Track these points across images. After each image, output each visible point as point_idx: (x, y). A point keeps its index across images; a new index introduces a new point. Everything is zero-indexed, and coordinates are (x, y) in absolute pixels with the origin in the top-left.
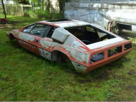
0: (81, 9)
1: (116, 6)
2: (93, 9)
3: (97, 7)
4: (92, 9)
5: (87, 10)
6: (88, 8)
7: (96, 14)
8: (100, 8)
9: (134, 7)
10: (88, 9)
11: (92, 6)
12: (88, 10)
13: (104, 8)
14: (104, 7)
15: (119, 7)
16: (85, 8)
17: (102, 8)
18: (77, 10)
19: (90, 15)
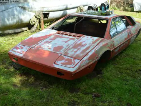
7: (15, 8)
10: (1, 3)
19: (8, 10)
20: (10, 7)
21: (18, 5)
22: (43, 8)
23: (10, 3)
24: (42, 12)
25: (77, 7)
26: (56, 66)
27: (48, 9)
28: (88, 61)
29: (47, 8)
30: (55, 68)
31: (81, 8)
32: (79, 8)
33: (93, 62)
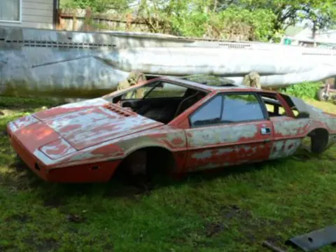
0: (33, 46)
1: (131, 41)
2: (77, 47)
3: (85, 42)
4: (70, 47)
5: (57, 49)
6: (58, 45)
7: (86, 59)
8: (95, 45)
9: (164, 44)
10: (60, 47)
11: (70, 38)
12: (60, 50)
13: (105, 45)
14: (105, 43)
15: (137, 42)
16: (47, 44)
17: (100, 45)
18: (19, 49)
19: (71, 62)
20: (77, 56)
21: (94, 55)
22: (149, 65)
23: (78, 49)
24: (145, 73)
25: (243, 75)
26: (37, 153)
27: (161, 69)
28: (91, 156)
29: (159, 67)
30: (35, 157)
31: (252, 78)
32: (247, 76)
33: (105, 159)
